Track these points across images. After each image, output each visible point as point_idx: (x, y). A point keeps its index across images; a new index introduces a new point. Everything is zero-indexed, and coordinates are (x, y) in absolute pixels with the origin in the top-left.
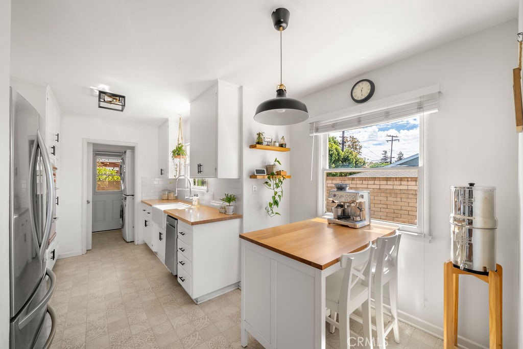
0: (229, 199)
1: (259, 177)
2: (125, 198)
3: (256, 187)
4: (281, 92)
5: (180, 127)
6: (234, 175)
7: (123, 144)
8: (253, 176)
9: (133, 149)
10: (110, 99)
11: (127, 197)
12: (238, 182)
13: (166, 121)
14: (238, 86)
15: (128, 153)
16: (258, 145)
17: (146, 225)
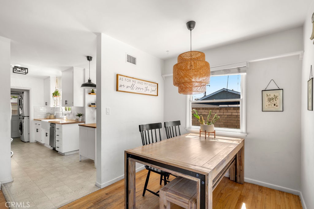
0: (79, 115)
1: (92, 106)
2: (23, 118)
3: (92, 110)
4: (89, 81)
5: (57, 82)
6: (82, 105)
7: (22, 89)
8: (90, 106)
9: (28, 91)
10: (20, 70)
11: (25, 117)
12: (83, 108)
13: (49, 77)
14: (83, 69)
15: (25, 93)
16: (91, 93)
17: (37, 131)
